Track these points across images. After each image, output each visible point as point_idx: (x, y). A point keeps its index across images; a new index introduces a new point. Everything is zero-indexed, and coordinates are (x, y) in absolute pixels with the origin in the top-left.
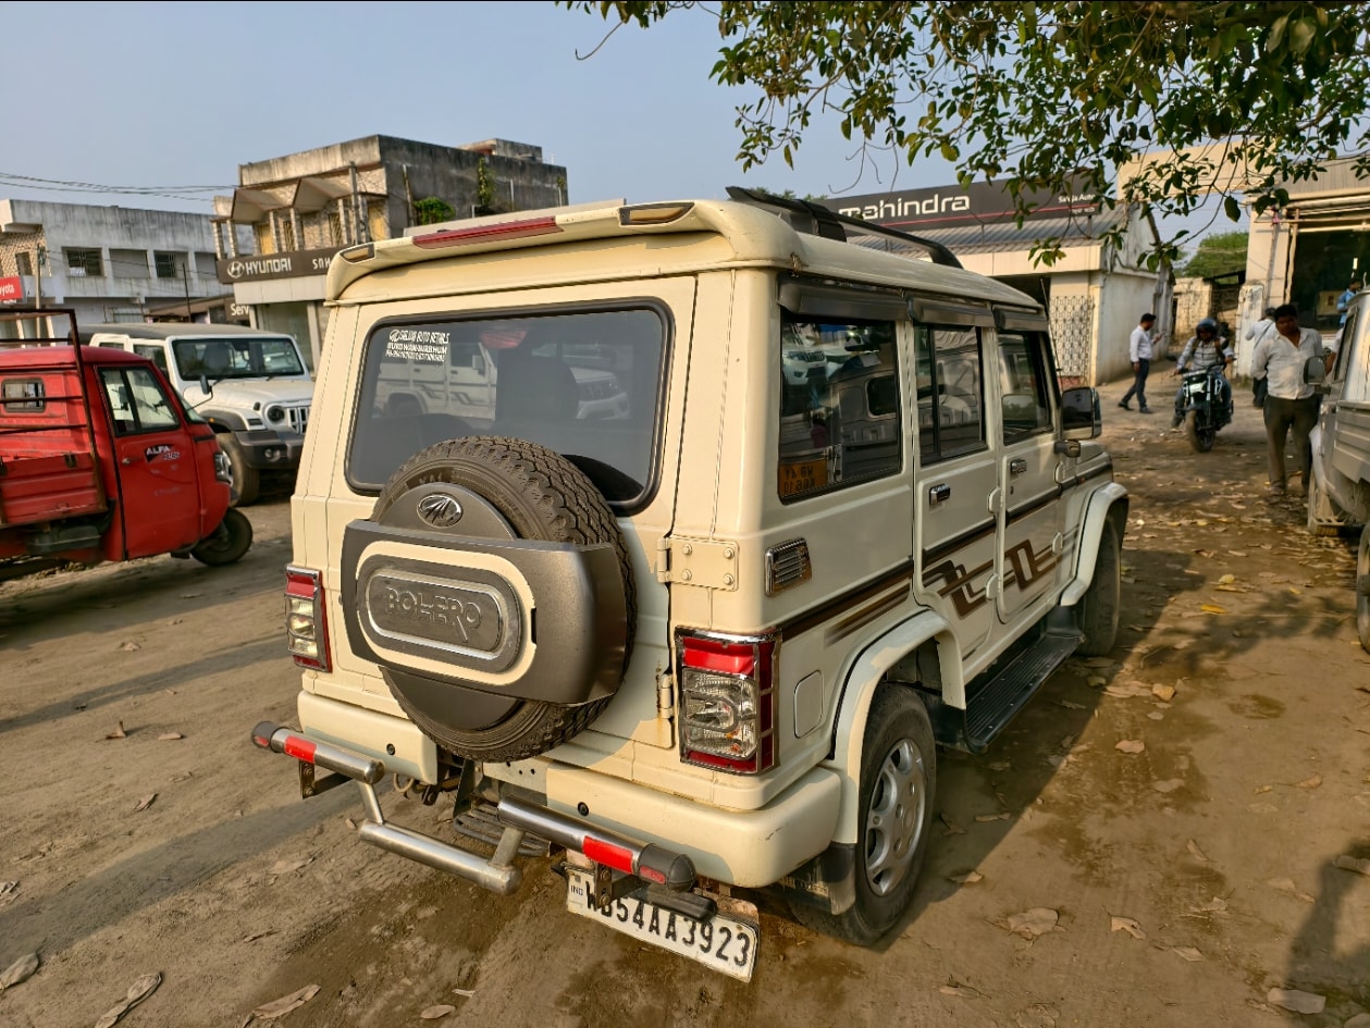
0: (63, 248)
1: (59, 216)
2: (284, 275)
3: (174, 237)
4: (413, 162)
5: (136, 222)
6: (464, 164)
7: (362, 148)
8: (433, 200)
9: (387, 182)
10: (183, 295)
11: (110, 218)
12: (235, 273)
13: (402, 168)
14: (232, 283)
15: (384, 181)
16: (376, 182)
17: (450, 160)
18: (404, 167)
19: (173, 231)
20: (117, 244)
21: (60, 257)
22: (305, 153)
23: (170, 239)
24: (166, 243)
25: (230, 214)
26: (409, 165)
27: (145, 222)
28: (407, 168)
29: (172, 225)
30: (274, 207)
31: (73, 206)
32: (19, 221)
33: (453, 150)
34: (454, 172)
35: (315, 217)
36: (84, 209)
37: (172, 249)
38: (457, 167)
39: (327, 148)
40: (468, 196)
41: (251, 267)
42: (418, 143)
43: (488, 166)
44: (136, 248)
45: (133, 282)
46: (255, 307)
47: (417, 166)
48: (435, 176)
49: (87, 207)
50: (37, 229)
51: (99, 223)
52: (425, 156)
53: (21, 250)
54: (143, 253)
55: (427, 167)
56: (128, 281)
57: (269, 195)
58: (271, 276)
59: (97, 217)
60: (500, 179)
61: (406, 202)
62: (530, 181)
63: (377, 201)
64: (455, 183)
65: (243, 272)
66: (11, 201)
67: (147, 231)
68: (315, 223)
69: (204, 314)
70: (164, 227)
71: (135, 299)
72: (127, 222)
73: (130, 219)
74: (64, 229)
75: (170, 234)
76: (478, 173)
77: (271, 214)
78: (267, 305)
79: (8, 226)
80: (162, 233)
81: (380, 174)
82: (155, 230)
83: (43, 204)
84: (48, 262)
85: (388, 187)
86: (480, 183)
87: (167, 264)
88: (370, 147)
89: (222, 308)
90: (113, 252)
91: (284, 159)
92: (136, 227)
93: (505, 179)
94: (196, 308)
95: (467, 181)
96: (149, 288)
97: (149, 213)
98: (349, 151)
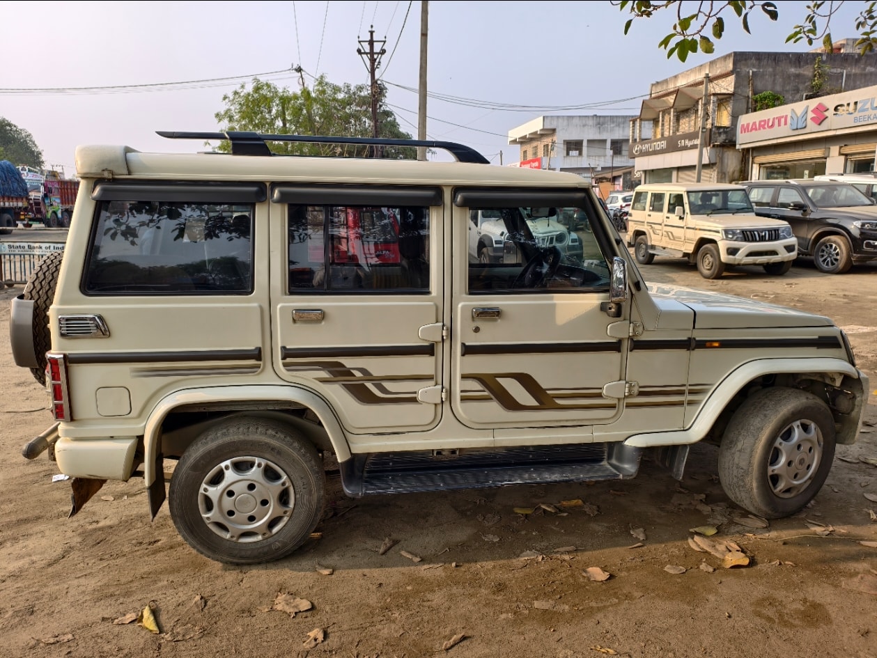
0: (564, 141)
1: (565, 122)
2: (662, 152)
3: (623, 131)
4: (759, 68)
5: (603, 124)
6: (802, 64)
7: (723, 62)
8: (767, 93)
9: (735, 84)
10: (611, 166)
11: (591, 122)
12: (637, 152)
13: (749, 72)
14: (634, 158)
15: (733, 84)
16: (727, 86)
17: (790, 62)
18: (751, 71)
19: (623, 127)
20: (591, 137)
21: (562, 146)
22: (688, 71)
23: (621, 132)
24: (618, 135)
25: (639, 114)
26: (755, 70)
27: (609, 123)
28: (753, 72)
29: (623, 123)
30: (663, 109)
31: (573, 117)
32: (545, 127)
33: (794, 54)
34: (793, 70)
35: (687, 113)
36: (578, 118)
37: (621, 138)
38: (796, 67)
39: (701, 66)
40: (801, 87)
41: (645, 147)
42: (765, 53)
43: (824, 62)
44: (601, 138)
45: (597, 158)
46: (645, 172)
47: (761, 70)
48: (775, 75)
49: (580, 116)
50: (554, 130)
51: (584, 126)
52: (770, 61)
53: (546, 143)
54: (604, 141)
55: (771, 70)
56: (594, 158)
57: (664, 101)
58: (655, 153)
59: (584, 122)
60: (834, 71)
61: (748, 97)
62: (864, 69)
63: (726, 99)
64: (792, 78)
65: (641, 150)
66: (544, 117)
67: (609, 128)
68: (687, 117)
69: (620, 176)
70: (618, 125)
71: (596, 168)
72: (599, 124)
73: (600, 121)
74: (566, 130)
75: (621, 129)
76: (814, 68)
77: (661, 113)
78: (653, 170)
79: (541, 130)
80: (617, 128)
81: (732, 78)
82: (613, 127)
83: (558, 117)
84: (555, 149)
85: (735, 88)
86: (815, 76)
87: (617, 146)
88: (728, 61)
89: (630, 173)
90: (589, 141)
91: (676, 77)
92: (604, 126)
93: (839, 70)
94: (615, 174)
95: (804, 75)
96: (605, 162)
97: (612, 117)
98: (714, 65)
